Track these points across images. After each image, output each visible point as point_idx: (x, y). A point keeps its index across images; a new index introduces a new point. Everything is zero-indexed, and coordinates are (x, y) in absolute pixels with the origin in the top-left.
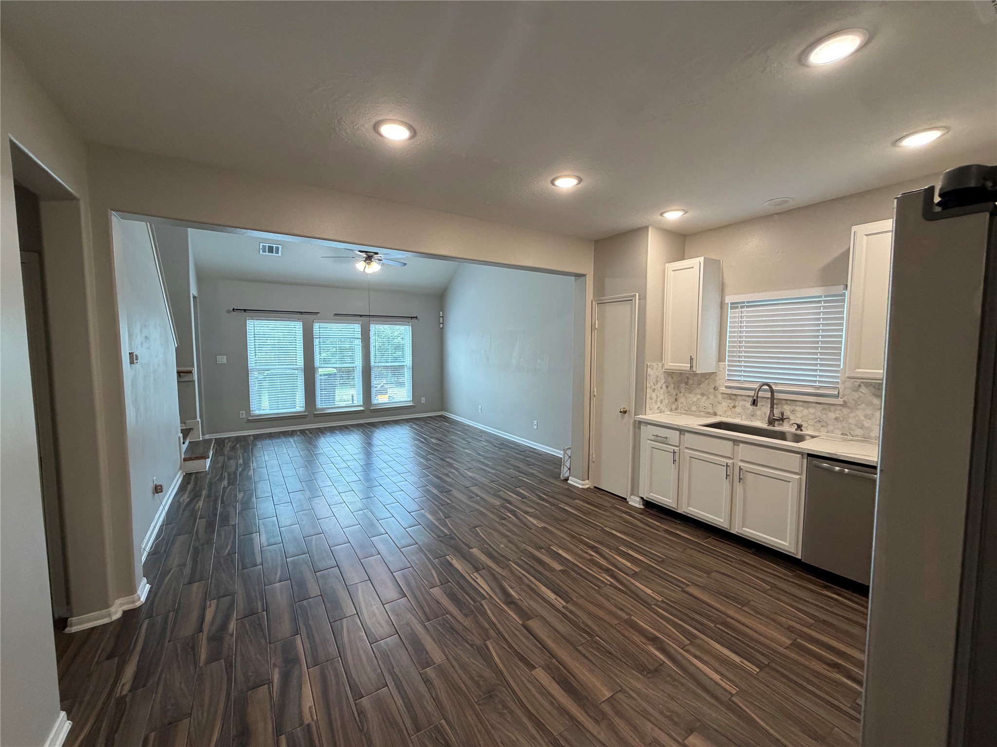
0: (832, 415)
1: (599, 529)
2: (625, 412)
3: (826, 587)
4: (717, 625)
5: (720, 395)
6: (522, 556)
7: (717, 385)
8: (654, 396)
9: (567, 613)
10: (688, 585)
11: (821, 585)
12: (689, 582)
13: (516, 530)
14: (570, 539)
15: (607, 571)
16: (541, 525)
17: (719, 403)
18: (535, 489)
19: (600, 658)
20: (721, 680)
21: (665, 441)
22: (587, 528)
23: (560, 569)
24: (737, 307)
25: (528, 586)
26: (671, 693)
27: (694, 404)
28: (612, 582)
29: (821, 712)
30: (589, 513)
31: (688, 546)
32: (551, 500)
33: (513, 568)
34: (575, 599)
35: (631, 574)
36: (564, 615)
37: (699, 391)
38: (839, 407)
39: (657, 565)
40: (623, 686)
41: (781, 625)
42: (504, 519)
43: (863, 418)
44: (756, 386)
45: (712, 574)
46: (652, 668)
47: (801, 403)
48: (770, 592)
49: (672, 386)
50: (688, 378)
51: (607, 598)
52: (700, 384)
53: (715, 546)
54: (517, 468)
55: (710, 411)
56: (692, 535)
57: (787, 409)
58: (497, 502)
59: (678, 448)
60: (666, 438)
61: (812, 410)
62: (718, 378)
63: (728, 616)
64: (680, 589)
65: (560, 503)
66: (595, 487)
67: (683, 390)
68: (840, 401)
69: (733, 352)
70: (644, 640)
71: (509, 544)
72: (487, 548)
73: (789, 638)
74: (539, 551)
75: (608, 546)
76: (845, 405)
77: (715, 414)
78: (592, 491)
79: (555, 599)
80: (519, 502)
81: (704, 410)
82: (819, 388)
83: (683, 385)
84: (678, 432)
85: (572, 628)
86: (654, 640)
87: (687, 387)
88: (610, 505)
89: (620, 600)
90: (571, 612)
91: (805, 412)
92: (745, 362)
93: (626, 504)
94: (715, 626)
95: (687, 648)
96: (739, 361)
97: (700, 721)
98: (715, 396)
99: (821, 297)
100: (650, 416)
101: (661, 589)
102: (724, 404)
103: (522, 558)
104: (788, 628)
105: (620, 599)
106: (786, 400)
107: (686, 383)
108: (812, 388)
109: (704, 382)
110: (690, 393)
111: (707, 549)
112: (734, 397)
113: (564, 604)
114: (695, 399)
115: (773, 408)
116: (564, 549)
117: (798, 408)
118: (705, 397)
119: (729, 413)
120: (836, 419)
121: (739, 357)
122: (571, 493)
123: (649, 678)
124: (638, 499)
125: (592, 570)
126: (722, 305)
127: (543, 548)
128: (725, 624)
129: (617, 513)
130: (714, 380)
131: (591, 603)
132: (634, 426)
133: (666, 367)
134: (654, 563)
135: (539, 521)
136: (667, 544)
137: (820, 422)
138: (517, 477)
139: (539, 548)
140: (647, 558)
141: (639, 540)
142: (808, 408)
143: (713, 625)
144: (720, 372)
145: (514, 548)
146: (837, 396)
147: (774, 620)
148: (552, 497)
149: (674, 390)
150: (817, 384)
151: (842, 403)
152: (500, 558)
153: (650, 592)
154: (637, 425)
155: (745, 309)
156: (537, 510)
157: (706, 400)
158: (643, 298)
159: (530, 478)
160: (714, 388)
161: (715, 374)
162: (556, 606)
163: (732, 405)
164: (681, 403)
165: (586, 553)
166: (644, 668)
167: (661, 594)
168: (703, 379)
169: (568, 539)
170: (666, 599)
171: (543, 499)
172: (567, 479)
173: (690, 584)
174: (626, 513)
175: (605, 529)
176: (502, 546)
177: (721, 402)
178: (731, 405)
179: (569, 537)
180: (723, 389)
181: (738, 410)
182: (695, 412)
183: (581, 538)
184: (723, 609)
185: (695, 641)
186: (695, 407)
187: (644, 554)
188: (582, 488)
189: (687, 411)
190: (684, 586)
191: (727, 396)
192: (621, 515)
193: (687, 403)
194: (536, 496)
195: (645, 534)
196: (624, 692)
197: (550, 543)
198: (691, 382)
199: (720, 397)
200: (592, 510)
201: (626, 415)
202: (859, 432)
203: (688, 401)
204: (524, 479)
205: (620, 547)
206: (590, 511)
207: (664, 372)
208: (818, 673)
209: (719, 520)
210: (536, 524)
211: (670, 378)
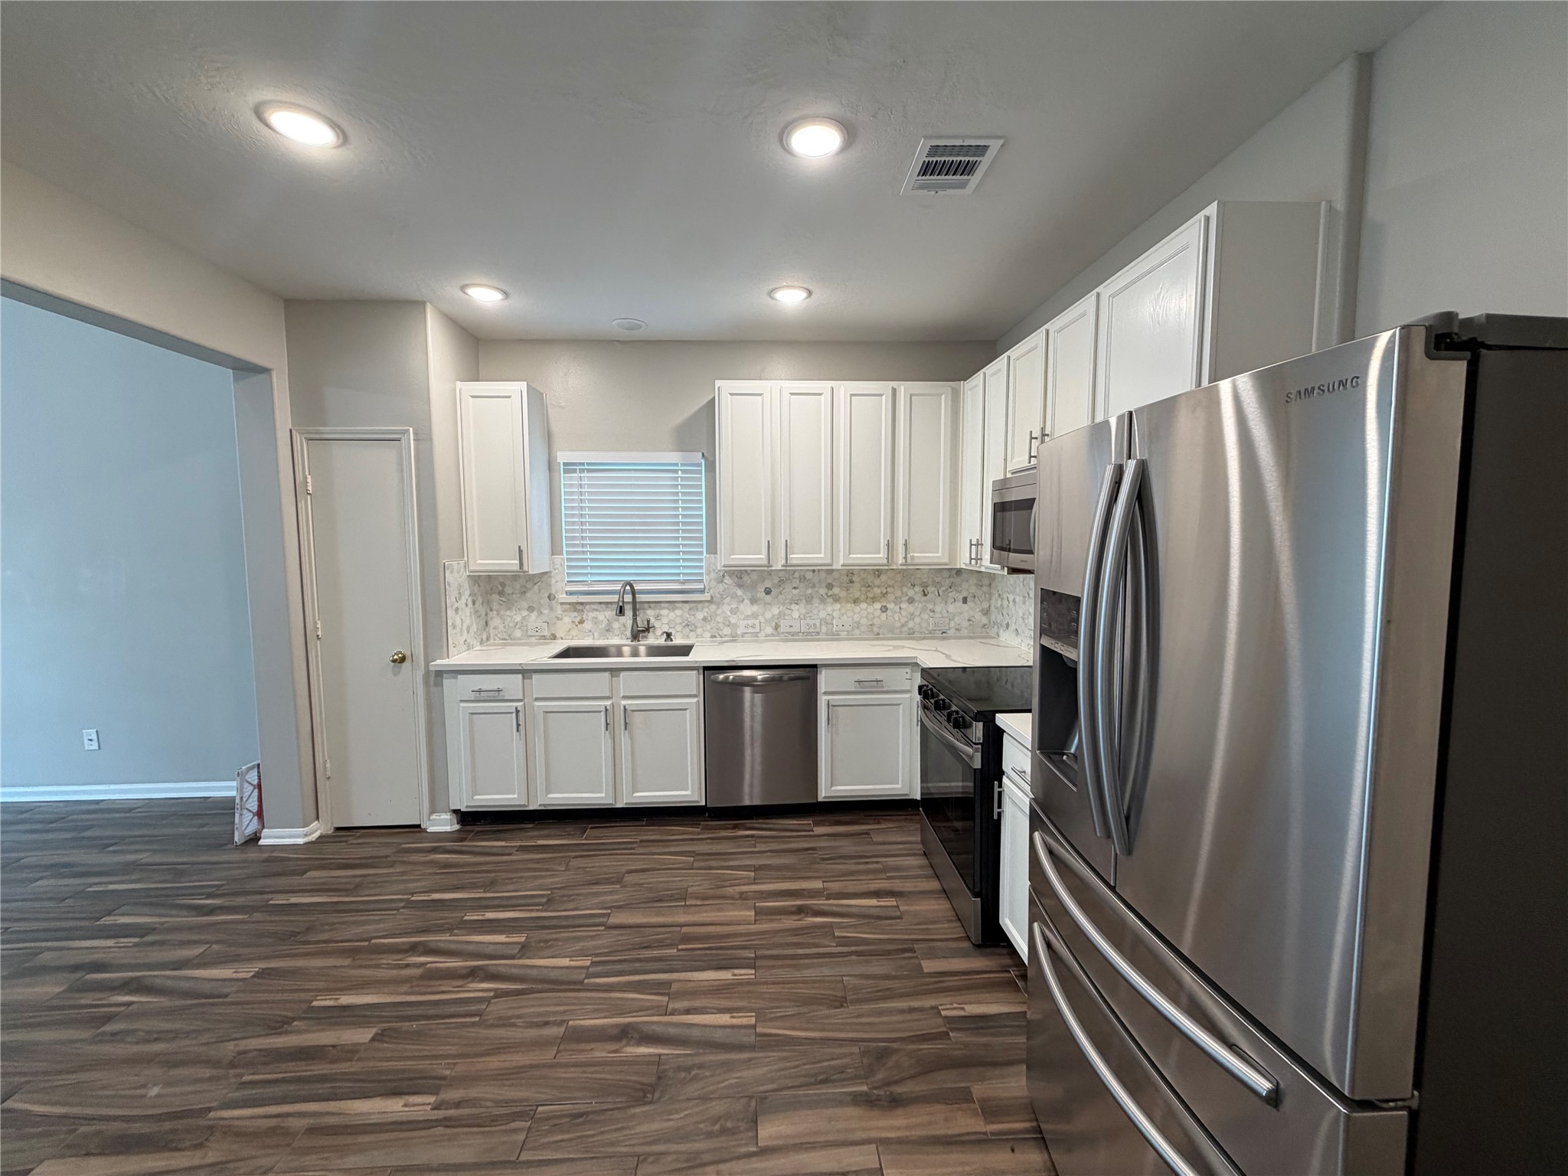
0: (700, 615)
1: (402, 905)
2: (403, 659)
3: (735, 827)
4: (680, 947)
5: (559, 606)
6: (241, 1075)
7: (553, 592)
8: (458, 622)
9: (451, 1112)
10: (608, 915)
11: (730, 826)
12: (606, 908)
13: (178, 1026)
14: (350, 960)
15: (472, 974)
16: (246, 971)
17: (558, 619)
18: (167, 896)
19: (570, 1140)
20: (732, 1017)
21: (497, 696)
22: (376, 918)
23: (370, 1036)
24: (574, 471)
25: (312, 1131)
26: (699, 1092)
27: (518, 627)
28: (495, 990)
29: (826, 971)
30: (358, 886)
31: (569, 857)
32: (240, 901)
33: (236, 1123)
34: (447, 1072)
35: (517, 950)
36: (447, 1122)
37: (525, 605)
38: (706, 604)
39: (545, 911)
40: (637, 1149)
41: (732, 898)
42: (108, 1018)
43: (729, 614)
44: (618, 587)
45: (624, 880)
46: (653, 1080)
47: (666, 605)
48: (696, 865)
49: (480, 600)
50: (503, 585)
51: (504, 1022)
52: (525, 592)
53: (600, 838)
54: (59, 870)
55: (546, 633)
56: (560, 837)
57: (650, 614)
58: (48, 989)
59: (521, 704)
60: (499, 691)
61: (678, 612)
62: (553, 581)
63: (681, 926)
64: (603, 928)
65: (270, 896)
66: (338, 829)
67: (495, 606)
68: (706, 596)
69: (574, 538)
70: (614, 1046)
71: (174, 1072)
72: (98, 1133)
73: (748, 909)
74: (287, 1032)
75: (441, 929)
76: (711, 602)
77: (554, 637)
78: (332, 840)
79: (405, 1105)
80: (136, 949)
81: (537, 634)
82: (684, 582)
83: (495, 597)
84: (520, 676)
85: (482, 1133)
86: (624, 1034)
87: (504, 599)
88: (395, 850)
89: (532, 1010)
90: (458, 1105)
91: (672, 615)
92: (592, 553)
93: (425, 834)
94: (678, 950)
95: (670, 1006)
96: (583, 552)
97: (751, 1097)
98: (551, 609)
99: (677, 465)
100: (458, 658)
101: (578, 946)
102: (567, 620)
103: (245, 1078)
104: (741, 897)
105: (531, 1007)
106: (648, 602)
107: (501, 593)
108: (677, 584)
109: (530, 589)
110: (509, 609)
111: (594, 847)
112: (580, 607)
113: (432, 1099)
114: (518, 618)
115: (636, 616)
116: (350, 989)
117: (664, 612)
118: (535, 613)
119: (574, 632)
120: (705, 619)
121: (583, 545)
122: (283, 862)
123: (660, 1098)
124: (447, 816)
125: (443, 992)
126: (551, 466)
127: (294, 1019)
128: (687, 939)
129: (415, 857)
130: (547, 583)
131: (488, 1053)
132: (426, 683)
133: (472, 568)
134: (538, 910)
135: (237, 965)
136: (535, 870)
137: (688, 625)
138: (83, 891)
139: (279, 1026)
140: (521, 910)
141: (491, 885)
142: (674, 610)
143: (675, 951)
144: (557, 571)
145: (207, 1073)
146: (702, 591)
147: (723, 897)
148: (236, 894)
149: (483, 606)
150: (681, 578)
151: (709, 599)
152: (168, 1125)
153: (565, 962)
154: (432, 679)
155: (585, 474)
156: (210, 943)
157: (538, 617)
158: (424, 438)
159: (134, 877)
160: (549, 597)
161: (548, 574)
162: (417, 1118)
163: (579, 618)
164: (494, 629)
165: (407, 966)
166: (642, 1090)
167: (583, 953)
168: (529, 585)
169: (347, 962)
170: (597, 955)
171: (212, 910)
172: (255, 838)
173: (609, 911)
174: (434, 850)
175: (413, 899)
176: (155, 1091)
177: (560, 617)
178: (577, 621)
179: (347, 958)
180: (562, 597)
181: (588, 625)
182: (519, 639)
183: (375, 944)
184: (669, 920)
185: (672, 990)
186: (520, 630)
187: (514, 906)
188: (305, 844)
189: (505, 639)
190: (605, 920)
191: (568, 606)
192: (428, 858)
193: (504, 627)
194: (185, 913)
195: (494, 871)
196: (644, 1160)
197: (303, 996)
198: (508, 590)
199: (559, 610)
200: (361, 876)
201: (406, 665)
202: (727, 631)
203: (506, 623)
204: (111, 887)
205: (466, 918)
206: (358, 880)
207: (468, 576)
208: (796, 929)
209: (597, 797)
210: (235, 976)
211: (477, 585)
